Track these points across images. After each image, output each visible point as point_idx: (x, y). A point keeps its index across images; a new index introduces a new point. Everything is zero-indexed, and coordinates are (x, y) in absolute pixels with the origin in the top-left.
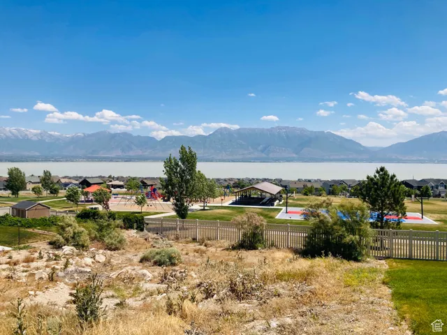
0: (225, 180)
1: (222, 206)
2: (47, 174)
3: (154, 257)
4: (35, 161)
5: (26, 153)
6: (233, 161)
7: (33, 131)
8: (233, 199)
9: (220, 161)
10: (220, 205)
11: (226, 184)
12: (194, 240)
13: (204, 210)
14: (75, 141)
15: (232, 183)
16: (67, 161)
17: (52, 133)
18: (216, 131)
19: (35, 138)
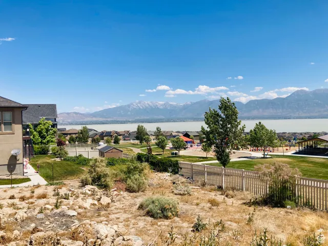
0: (301, 134)
1: (283, 155)
2: (158, 129)
3: (147, 206)
4: (162, 122)
5: (156, 117)
6: (310, 118)
7: (160, 103)
8: (297, 149)
9: (297, 118)
10: (282, 154)
11: (301, 137)
12: (220, 188)
13: (264, 158)
14: (185, 108)
15: (307, 136)
16: (181, 121)
17: (172, 103)
18: (293, 93)
19: (162, 107)
